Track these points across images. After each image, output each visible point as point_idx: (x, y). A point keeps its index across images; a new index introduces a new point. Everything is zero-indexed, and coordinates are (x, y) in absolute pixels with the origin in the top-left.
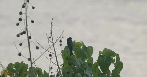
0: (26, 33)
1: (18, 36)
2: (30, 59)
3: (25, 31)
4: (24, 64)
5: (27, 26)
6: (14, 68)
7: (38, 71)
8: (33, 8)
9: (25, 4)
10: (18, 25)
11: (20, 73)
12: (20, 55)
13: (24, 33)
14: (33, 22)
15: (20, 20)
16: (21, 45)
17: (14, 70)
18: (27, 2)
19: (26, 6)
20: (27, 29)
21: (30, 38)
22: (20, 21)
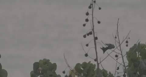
0: (93, 33)
1: (85, 36)
2: (96, 60)
3: (91, 32)
4: (92, 64)
5: (93, 26)
6: (82, 68)
7: (103, 73)
8: (100, 9)
9: (91, 4)
10: (84, 25)
11: (87, 73)
12: (86, 55)
13: (91, 33)
14: (99, 22)
15: (87, 20)
16: (87, 45)
17: (82, 70)
18: (93, 3)
19: (92, 6)
20: (93, 30)
21: (96, 38)
22: (86, 22)
